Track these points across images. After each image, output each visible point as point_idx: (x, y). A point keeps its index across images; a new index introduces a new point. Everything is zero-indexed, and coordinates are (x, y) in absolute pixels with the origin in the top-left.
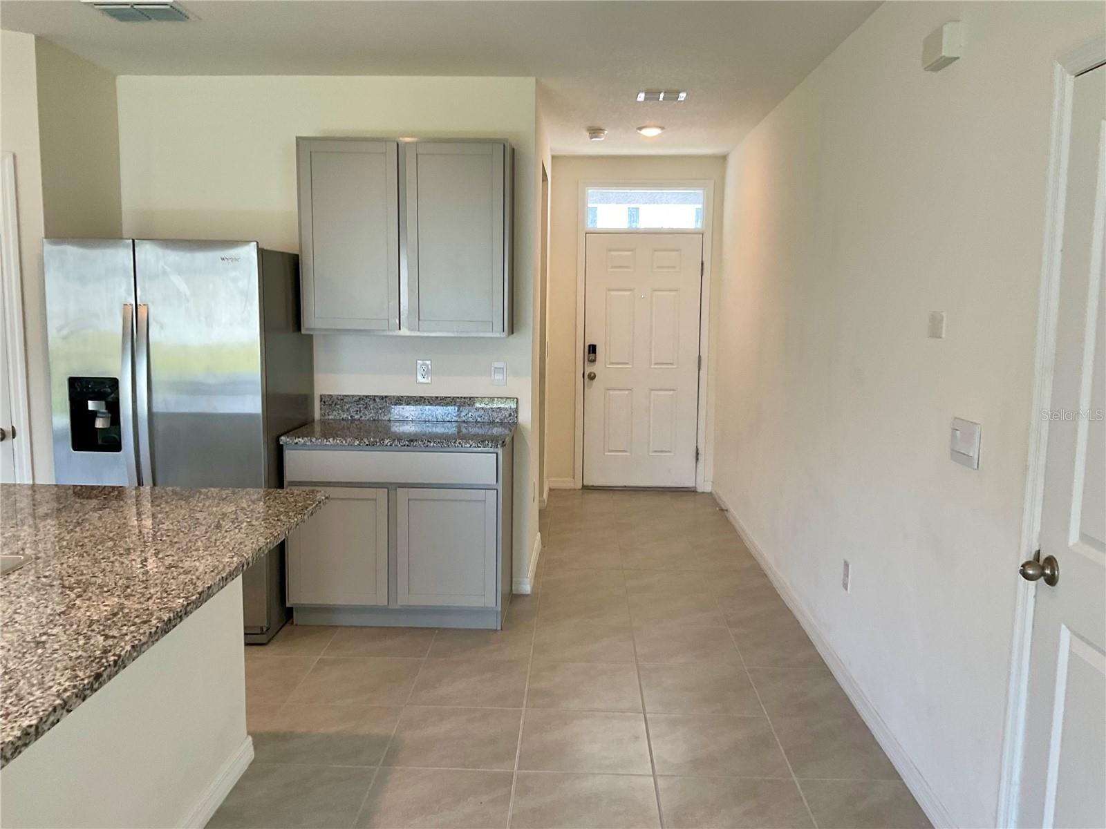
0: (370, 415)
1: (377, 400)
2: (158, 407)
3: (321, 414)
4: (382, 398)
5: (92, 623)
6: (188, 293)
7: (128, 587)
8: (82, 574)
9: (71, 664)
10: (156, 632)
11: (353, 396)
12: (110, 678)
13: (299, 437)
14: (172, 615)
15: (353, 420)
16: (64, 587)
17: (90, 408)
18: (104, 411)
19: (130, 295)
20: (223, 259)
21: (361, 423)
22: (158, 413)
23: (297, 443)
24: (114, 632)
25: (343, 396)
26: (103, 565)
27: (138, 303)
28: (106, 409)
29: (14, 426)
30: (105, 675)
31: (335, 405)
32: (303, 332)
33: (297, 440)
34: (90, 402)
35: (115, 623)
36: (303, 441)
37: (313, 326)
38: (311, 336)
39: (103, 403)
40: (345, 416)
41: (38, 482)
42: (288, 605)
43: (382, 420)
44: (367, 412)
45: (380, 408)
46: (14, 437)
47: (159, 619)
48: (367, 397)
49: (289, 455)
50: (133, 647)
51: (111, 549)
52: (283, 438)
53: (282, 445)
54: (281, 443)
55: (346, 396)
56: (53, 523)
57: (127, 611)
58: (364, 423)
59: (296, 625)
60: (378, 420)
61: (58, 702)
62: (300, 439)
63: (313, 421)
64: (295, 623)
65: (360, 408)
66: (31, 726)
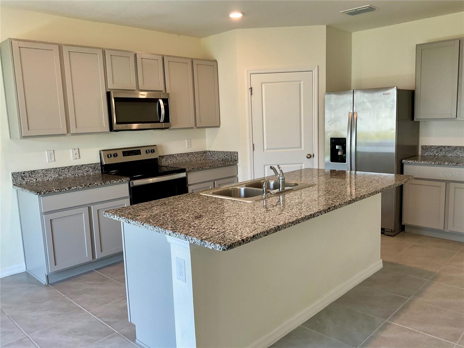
0: (442, 154)
1: (446, 148)
2: (359, 149)
3: (421, 153)
4: (448, 147)
5: (329, 198)
6: (371, 107)
7: (341, 192)
8: (328, 189)
9: (323, 205)
10: (346, 202)
11: (436, 146)
12: (333, 210)
13: (410, 160)
14: (351, 199)
15: (435, 156)
16: (323, 191)
17: (337, 148)
18: (341, 149)
19: (351, 109)
20: (384, 94)
21: (439, 157)
22: (358, 152)
23: (409, 163)
24: (335, 201)
25: (431, 146)
26: (335, 187)
27: (354, 112)
28: (342, 148)
29: (314, 154)
30: (331, 209)
31: (428, 149)
32: (415, 120)
33: (409, 161)
34: (337, 146)
35: (335, 199)
36: (411, 162)
37: (419, 118)
38: (419, 122)
39: (341, 146)
40: (432, 154)
41: (320, 168)
42: (403, 224)
43: (448, 156)
44: (441, 153)
45: (447, 151)
46: (313, 157)
47: (347, 200)
48: (441, 146)
49: (405, 167)
50: (339, 204)
51: (337, 184)
52: (403, 160)
53: (403, 163)
54: (403, 162)
55: (433, 146)
56: (322, 177)
57: (339, 197)
58: (440, 157)
59: (406, 232)
60: (446, 156)
61: (319, 211)
62: (410, 161)
63: (418, 155)
64: (405, 231)
65: (438, 151)
66: (312, 214)
